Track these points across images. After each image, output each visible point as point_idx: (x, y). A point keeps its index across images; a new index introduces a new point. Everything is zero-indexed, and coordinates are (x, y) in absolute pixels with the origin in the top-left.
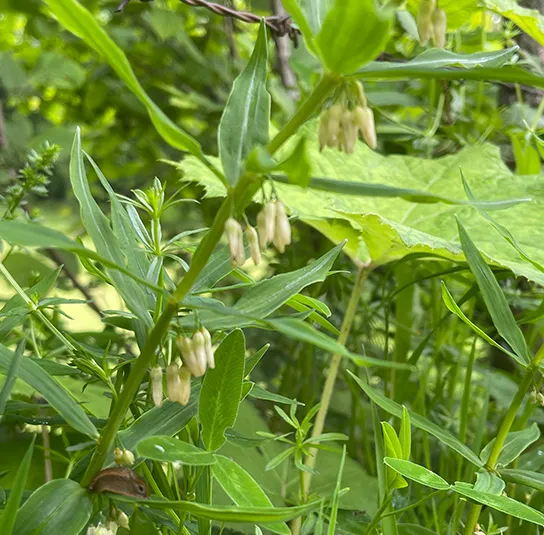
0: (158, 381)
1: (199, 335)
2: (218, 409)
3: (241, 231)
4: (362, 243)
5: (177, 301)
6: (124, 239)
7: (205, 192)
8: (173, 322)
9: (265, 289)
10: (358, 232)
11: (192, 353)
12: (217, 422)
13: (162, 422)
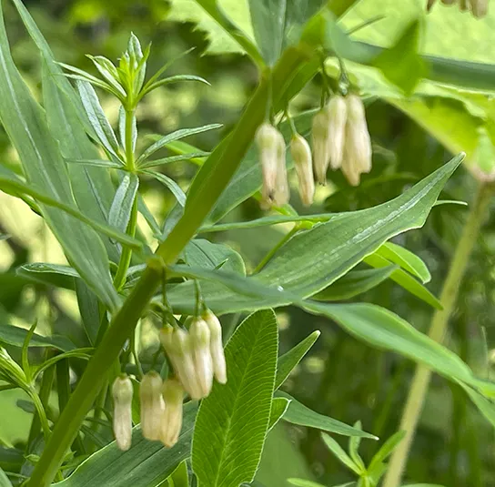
0: (125, 402)
1: (201, 325)
2: (226, 449)
3: (283, 144)
4: (485, 140)
5: (164, 264)
6: (63, 128)
7: (207, 43)
8: (156, 300)
9: (317, 241)
10: (477, 121)
11: (188, 358)
12: (225, 473)
13: (128, 468)
